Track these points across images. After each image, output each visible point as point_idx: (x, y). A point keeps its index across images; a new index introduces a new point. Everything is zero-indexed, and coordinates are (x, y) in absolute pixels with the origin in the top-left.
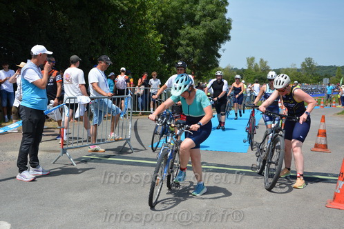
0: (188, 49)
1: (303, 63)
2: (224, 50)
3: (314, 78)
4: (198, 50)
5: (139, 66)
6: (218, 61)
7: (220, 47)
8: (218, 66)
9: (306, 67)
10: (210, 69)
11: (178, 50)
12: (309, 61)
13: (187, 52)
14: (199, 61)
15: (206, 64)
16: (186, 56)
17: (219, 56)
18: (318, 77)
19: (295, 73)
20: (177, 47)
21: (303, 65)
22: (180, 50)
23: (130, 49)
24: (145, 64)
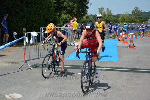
0: (70, 4)
1: (133, 10)
2: (91, 4)
3: (140, 20)
4: (76, 5)
5: (43, 14)
6: (87, 11)
7: (88, 2)
8: (86, 14)
9: (135, 13)
10: (82, 16)
11: (64, 4)
12: (137, 9)
13: (70, 6)
14: (76, 11)
15: (80, 13)
16: (69, 8)
17: (88, 8)
18: (142, 19)
19: (128, 17)
20: (63, 3)
21: (133, 11)
22: (65, 4)
23: (38, 4)
24: (46, 13)
